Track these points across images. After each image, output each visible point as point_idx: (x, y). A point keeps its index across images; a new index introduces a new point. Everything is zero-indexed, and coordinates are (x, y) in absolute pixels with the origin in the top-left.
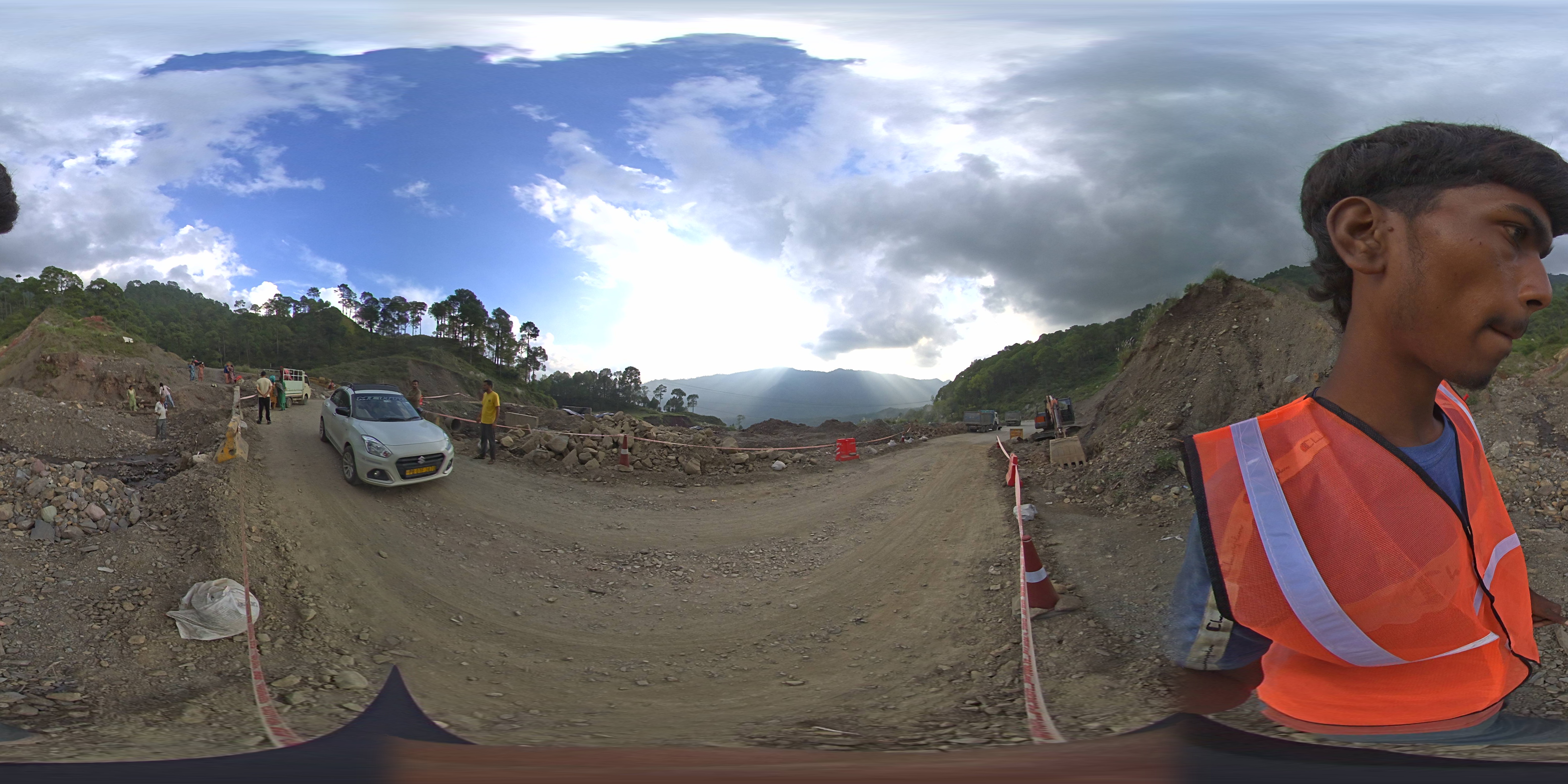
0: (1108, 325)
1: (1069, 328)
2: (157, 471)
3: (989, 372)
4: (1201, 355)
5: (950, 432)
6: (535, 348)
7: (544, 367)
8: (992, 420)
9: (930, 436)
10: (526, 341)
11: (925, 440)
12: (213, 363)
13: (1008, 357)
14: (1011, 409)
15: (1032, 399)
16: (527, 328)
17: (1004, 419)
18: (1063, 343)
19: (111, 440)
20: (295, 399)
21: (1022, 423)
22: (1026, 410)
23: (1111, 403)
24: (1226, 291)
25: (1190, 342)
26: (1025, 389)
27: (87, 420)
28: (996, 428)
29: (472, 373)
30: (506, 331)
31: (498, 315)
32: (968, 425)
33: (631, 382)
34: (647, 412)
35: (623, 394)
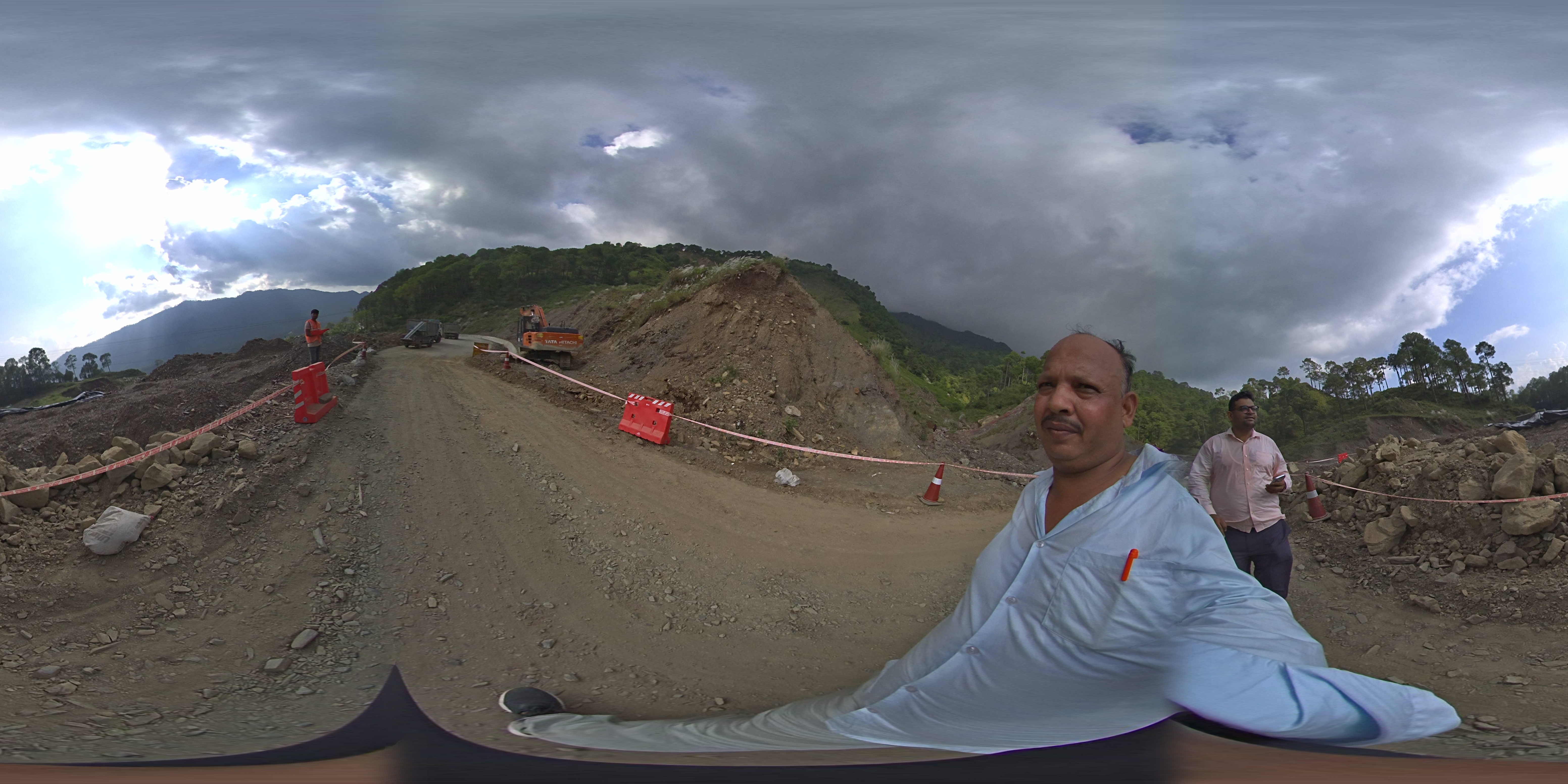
33: (39, 363)
34: (65, 387)
35: (36, 377)
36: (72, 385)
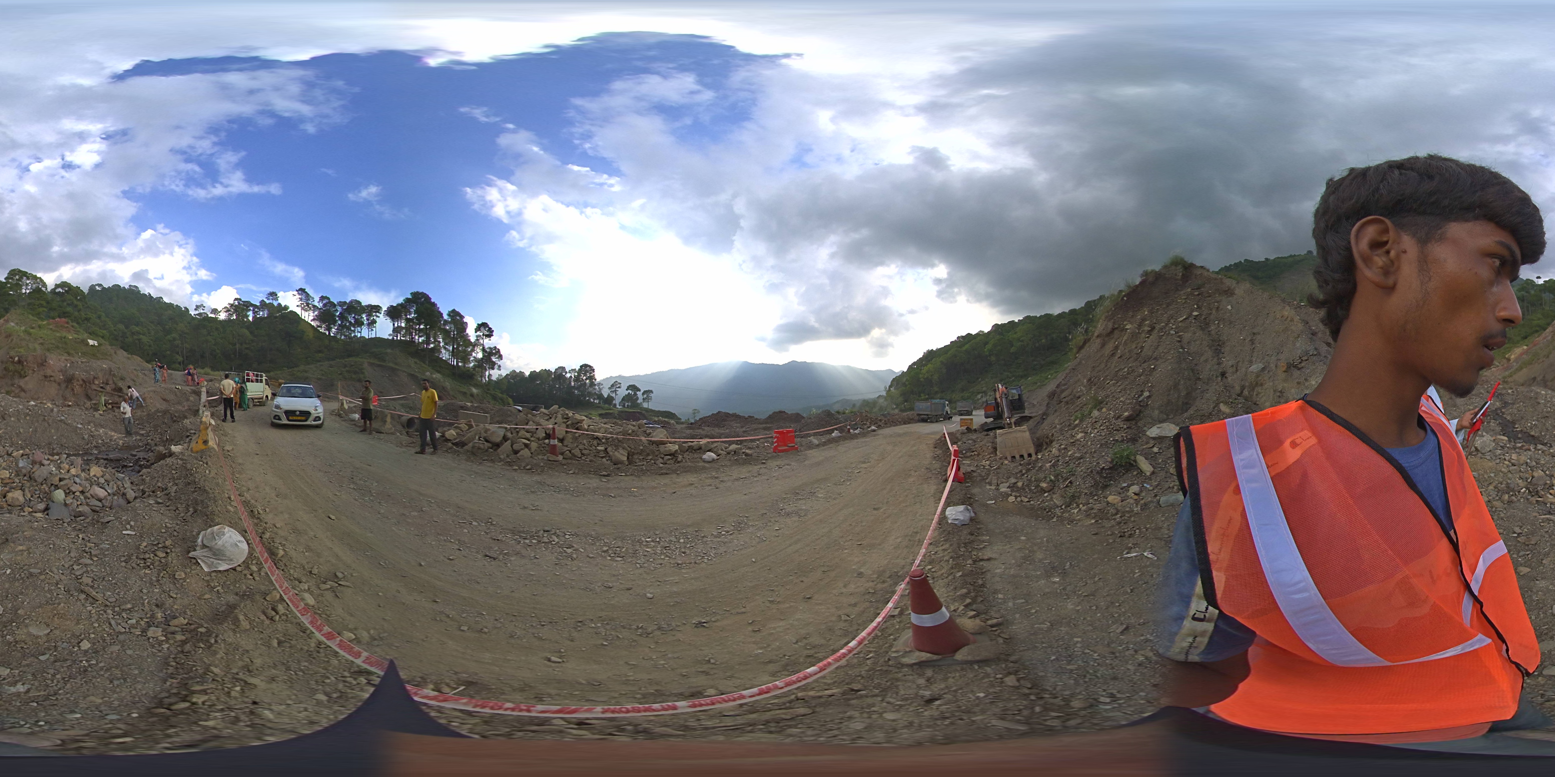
0: (1061, 315)
1: (1021, 319)
2: (132, 464)
3: (942, 362)
4: (1159, 342)
5: (900, 422)
6: (490, 348)
7: (500, 366)
8: (943, 410)
9: (879, 427)
10: (481, 341)
11: (874, 431)
12: (173, 366)
13: (960, 347)
14: (963, 399)
15: (984, 389)
16: (482, 329)
17: (955, 409)
18: (1016, 333)
19: (86, 437)
20: (256, 400)
21: (974, 413)
22: (978, 400)
23: (1063, 391)
24: (1185, 278)
25: (1147, 328)
26: (978, 379)
27: (63, 418)
28: (948, 417)
29: (428, 374)
30: (461, 332)
31: (453, 316)
32: (919, 415)
33: (586, 379)
34: (603, 408)
35: (579, 391)
36: (610, 409)
